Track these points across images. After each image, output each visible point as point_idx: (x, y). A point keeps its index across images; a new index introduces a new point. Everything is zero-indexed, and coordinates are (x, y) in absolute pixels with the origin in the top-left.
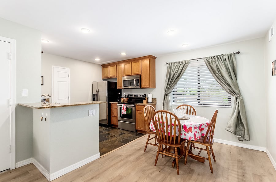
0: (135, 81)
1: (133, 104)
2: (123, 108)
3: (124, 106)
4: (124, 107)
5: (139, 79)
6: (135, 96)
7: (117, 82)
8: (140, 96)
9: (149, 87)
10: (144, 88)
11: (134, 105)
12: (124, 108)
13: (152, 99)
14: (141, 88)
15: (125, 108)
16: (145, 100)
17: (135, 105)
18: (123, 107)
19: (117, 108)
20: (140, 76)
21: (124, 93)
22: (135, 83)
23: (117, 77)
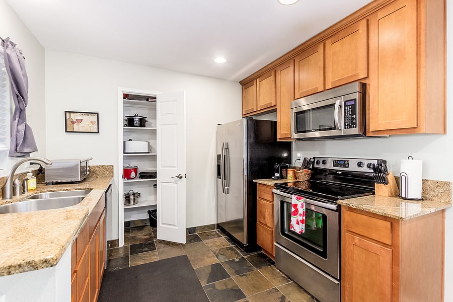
0: (336, 111)
1: (333, 201)
2: (293, 210)
3: (299, 203)
4: (299, 207)
5: (357, 96)
6: (337, 163)
7: (275, 122)
8: (360, 165)
9: (410, 131)
10: (380, 134)
11: (334, 207)
12: (297, 210)
13: (424, 181)
14: (364, 133)
15: (301, 211)
16: (387, 184)
17: (339, 207)
18: (295, 206)
19: (273, 200)
20: (364, 87)
21: (299, 155)
22: (338, 117)
23: (278, 107)
